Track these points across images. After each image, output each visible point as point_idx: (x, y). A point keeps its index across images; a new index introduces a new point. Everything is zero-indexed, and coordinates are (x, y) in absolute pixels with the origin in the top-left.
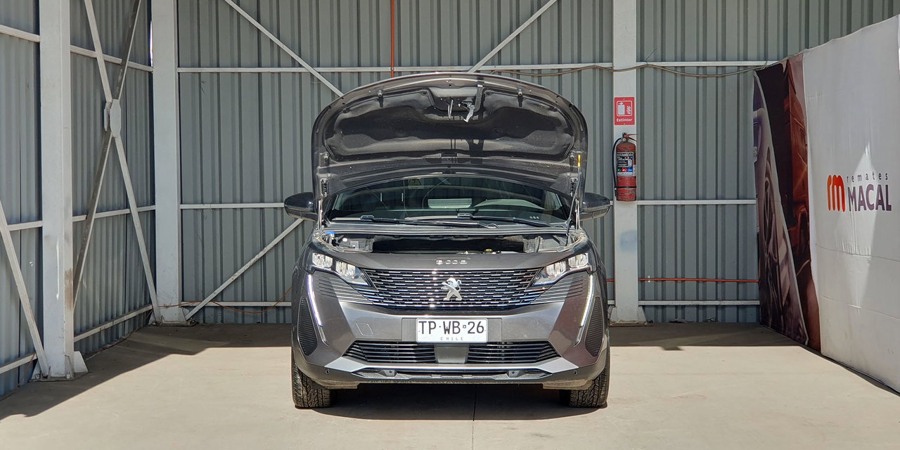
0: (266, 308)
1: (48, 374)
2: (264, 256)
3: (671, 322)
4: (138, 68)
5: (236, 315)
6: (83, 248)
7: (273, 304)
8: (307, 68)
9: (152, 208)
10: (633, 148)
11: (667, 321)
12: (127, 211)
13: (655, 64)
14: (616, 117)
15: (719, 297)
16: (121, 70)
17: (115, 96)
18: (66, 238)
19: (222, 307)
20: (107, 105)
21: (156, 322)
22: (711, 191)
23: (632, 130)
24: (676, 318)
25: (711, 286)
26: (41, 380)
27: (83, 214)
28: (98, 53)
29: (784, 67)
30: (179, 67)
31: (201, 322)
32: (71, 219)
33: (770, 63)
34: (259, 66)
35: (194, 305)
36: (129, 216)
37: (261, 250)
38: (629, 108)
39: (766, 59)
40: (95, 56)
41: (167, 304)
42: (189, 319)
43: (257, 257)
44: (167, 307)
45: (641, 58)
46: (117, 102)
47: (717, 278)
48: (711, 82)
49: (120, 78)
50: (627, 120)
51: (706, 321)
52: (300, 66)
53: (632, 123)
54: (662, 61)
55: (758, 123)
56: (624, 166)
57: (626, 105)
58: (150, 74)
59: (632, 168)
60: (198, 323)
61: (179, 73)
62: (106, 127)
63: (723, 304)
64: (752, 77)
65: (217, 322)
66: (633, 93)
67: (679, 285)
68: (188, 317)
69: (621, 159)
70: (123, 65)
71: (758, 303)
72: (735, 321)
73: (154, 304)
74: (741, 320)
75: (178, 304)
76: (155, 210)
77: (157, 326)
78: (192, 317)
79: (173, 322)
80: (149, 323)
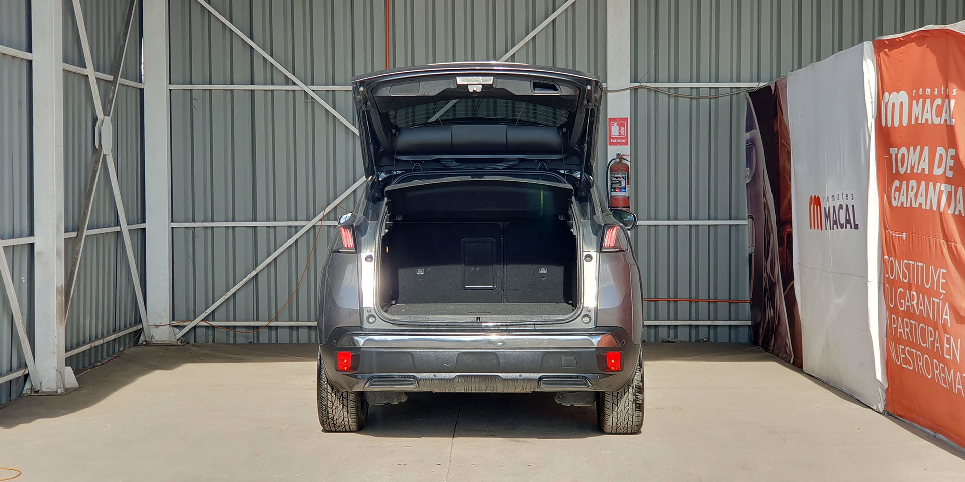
0: (258, 327)
1: (39, 388)
2: (257, 275)
3: (664, 342)
4: (129, 85)
5: (228, 335)
6: (74, 265)
7: (265, 324)
8: (301, 86)
9: (142, 226)
10: (627, 169)
11: (660, 341)
12: (117, 229)
13: (649, 85)
14: (610, 138)
15: (712, 316)
16: (113, 88)
17: (106, 113)
18: (58, 254)
19: (213, 327)
20: (98, 123)
21: (146, 342)
22: (704, 212)
23: (626, 150)
24: (669, 337)
25: (703, 306)
26: (32, 394)
27: (73, 231)
28: (90, 71)
29: (773, 89)
30: (170, 84)
31: (192, 342)
32: (64, 236)
33: (762, 85)
34: (252, 83)
35: (185, 324)
36: (119, 234)
37: (254, 269)
38: (622, 128)
39: (759, 81)
40: (87, 74)
41: (159, 324)
42: (180, 339)
43: (250, 276)
44: (157, 326)
45: (635, 79)
46: (108, 120)
47: (709, 298)
48: (704, 103)
49: (111, 95)
50: (620, 140)
51: (698, 341)
52: (294, 84)
53: (626, 144)
54: (656, 82)
55: (751, 144)
56: (618, 186)
57: (620, 125)
58: (142, 90)
59: (625, 188)
60: (189, 343)
61: (170, 90)
62: (97, 144)
63: (715, 324)
64: (745, 100)
65: (208, 342)
66: (626, 113)
67: (672, 305)
68: (179, 336)
69: (614, 179)
70: (114, 83)
71: (750, 323)
72: (727, 341)
73: (144, 324)
74: (733, 340)
75: (168, 324)
76: (145, 229)
77: (147, 345)
78: (182, 336)
79: (163, 341)
80: (139, 343)
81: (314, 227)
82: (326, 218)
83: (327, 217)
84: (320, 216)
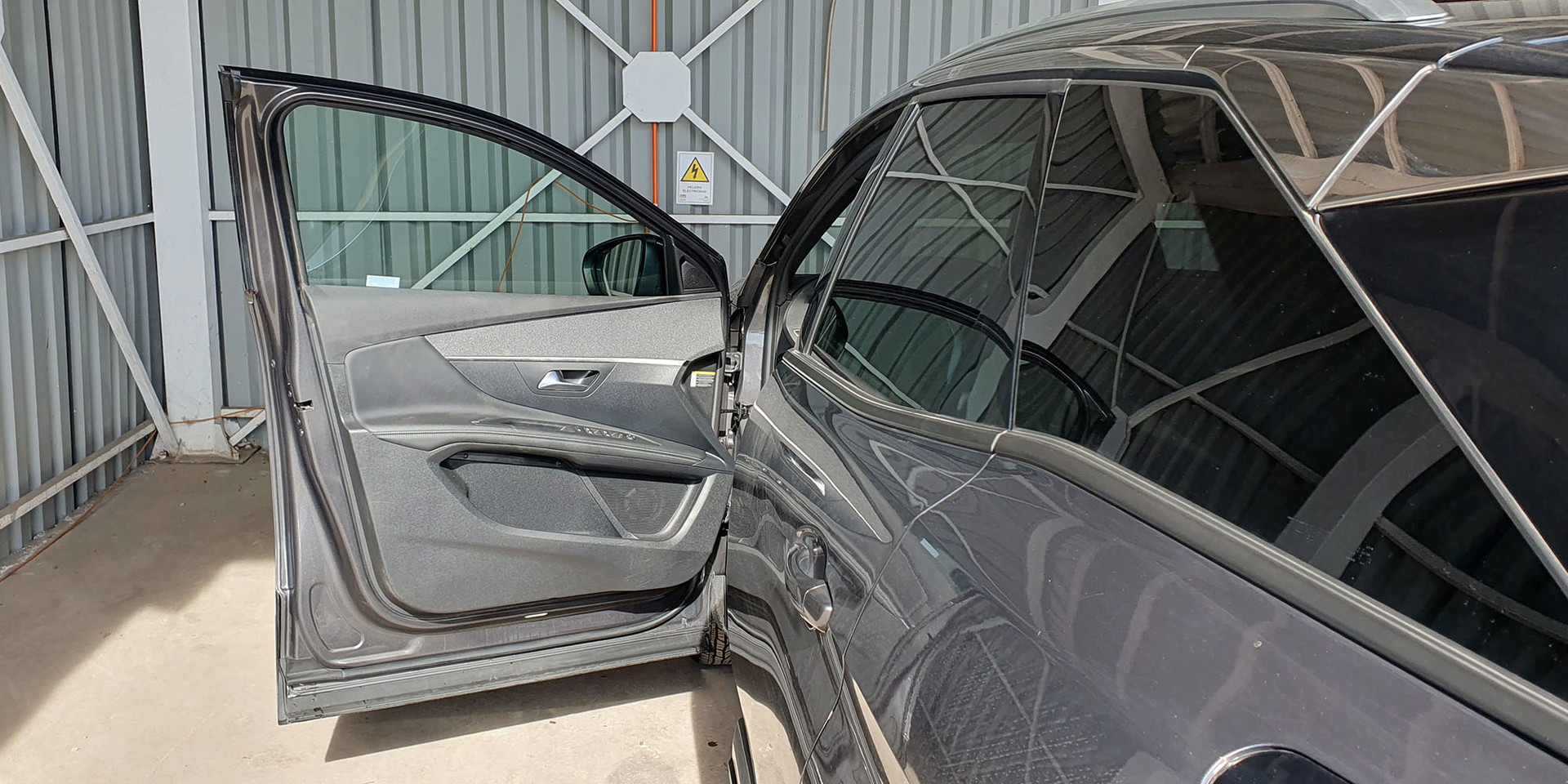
9: (147, 218)
21: (168, 454)
35: (249, 415)
41: (190, 417)
44: (189, 422)
60: (260, 448)
68: (237, 439)
73: (159, 423)
75: (213, 417)
76: (153, 223)
77: (170, 463)
78: (246, 437)
79: (203, 451)
80: (152, 457)
81: (507, 224)
82: (530, 207)
83: (532, 206)
84: (519, 203)
